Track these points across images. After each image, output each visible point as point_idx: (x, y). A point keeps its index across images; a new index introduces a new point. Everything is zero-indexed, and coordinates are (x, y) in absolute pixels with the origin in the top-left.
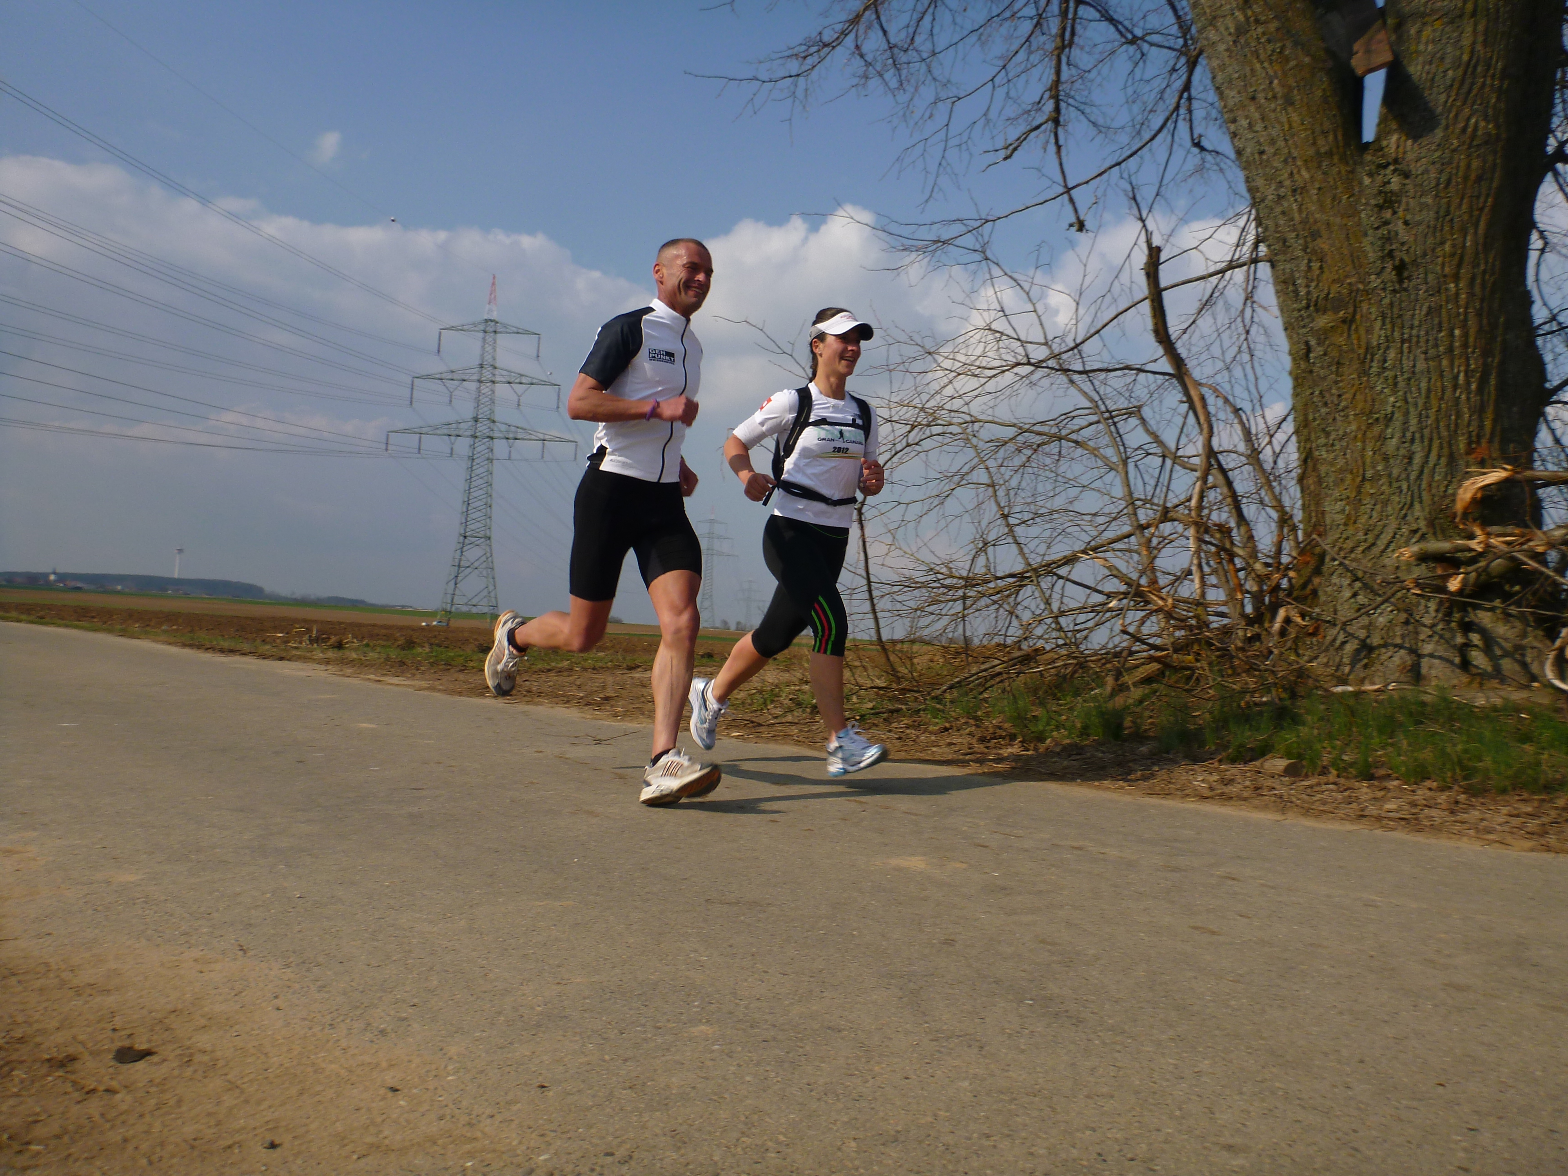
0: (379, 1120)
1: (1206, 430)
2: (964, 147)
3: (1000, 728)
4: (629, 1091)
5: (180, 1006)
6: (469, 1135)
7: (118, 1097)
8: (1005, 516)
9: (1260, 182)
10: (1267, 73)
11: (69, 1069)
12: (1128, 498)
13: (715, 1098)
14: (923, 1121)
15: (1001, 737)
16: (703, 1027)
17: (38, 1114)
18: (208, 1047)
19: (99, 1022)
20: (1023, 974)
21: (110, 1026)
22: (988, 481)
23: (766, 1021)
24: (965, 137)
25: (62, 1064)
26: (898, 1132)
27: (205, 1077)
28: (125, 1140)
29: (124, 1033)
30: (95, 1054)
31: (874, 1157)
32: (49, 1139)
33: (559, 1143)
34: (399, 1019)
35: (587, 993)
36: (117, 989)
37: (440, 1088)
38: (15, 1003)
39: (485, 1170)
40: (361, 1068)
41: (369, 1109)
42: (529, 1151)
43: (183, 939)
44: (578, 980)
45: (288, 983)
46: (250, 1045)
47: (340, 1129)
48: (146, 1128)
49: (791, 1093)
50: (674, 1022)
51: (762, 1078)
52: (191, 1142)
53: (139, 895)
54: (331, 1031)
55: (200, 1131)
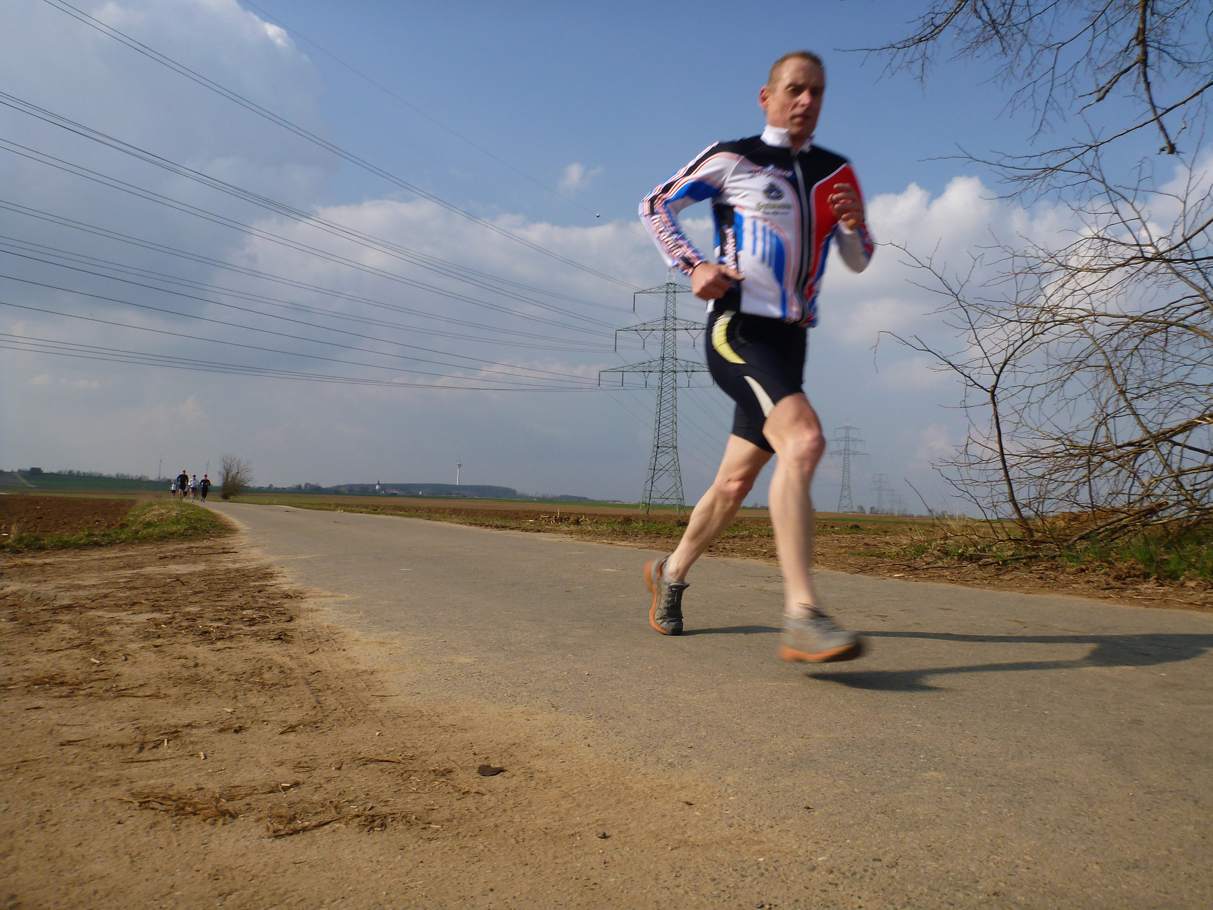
0: (682, 824)
2: (1069, 84)
3: (1134, 569)
4: (882, 815)
5: (518, 741)
6: (756, 839)
7: (486, 797)
8: (1123, 392)
11: (448, 777)
13: (959, 824)
14: (1159, 854)
15: (1135, 576)
16: (933, 773)
17: (433, 805)
18: (543, 768)
19: (463, 749)
21: (471, 752)
23: (987, 772)
24: (1070, 75)
25: (443, 774)
26: (1137, 860)
27: (545, 788)
28: (496, 826)
29: (481, 756)
30: (464, 769)
31: (1119, 878)
32: (443, 821)
33: (832, 849)
34: (682, 756)
35: (828, 745)
36: (471, 728)
37: (725, 805)
38: (404, 735)
39: (776, 864)
40: (660, 788)
41: (672, 816)
42: (809, 853)
43: (511, 699)
44: (818, 736)
45: (592, 729)
46: (573, 769)
47: (653, 828)
48: (510, 819)
49: (1027, 826)
50: (907, 769)
51: (996, 812)
52: (544, 830)
53: (474, 671)
54: (632, 762)
55: (549, 823)
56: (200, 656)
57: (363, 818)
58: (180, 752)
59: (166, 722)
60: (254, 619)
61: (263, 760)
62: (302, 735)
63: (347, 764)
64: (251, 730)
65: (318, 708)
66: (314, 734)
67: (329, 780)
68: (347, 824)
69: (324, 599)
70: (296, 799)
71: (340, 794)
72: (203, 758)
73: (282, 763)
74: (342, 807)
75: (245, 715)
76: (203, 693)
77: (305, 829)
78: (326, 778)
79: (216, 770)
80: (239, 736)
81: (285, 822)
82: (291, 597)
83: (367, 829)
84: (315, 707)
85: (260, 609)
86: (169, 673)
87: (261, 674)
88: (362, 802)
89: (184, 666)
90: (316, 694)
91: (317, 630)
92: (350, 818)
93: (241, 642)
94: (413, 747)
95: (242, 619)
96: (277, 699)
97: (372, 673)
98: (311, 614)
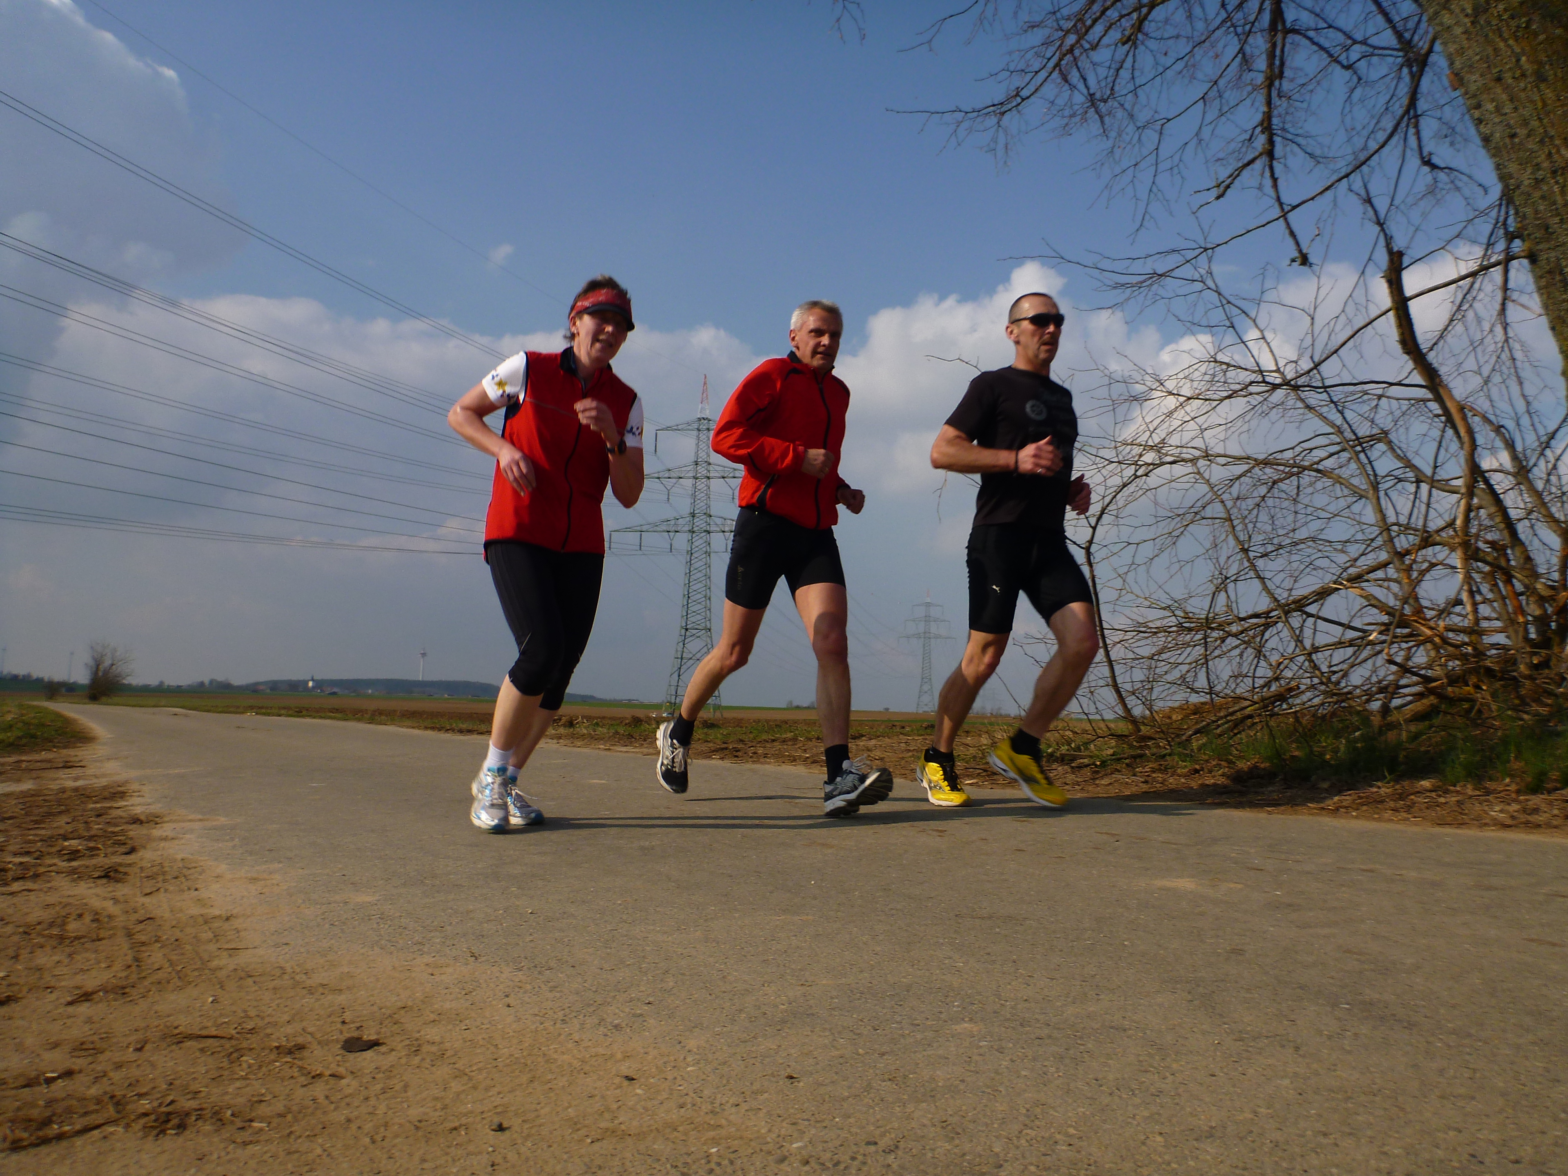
0: (615, 1106)
1: (1467, 446)
2: (1176, 170)
4: (889, 1083)
5: (410, 1004)
6: (712, 1122)
7: (344, 1082)
8: (1245, 551)
9: (1513, 168)
10: (1513, 51)
11: (298, 1056)
12: (1381, 524)
13: (989, 1090)
14: (1241, 1118)
16: (966, 1025)
17: (262, 1095)
18: (437, 1039)
19: (330, 1016)
20: (1331, 981)
21: (340, 1020)
22: (1224, 515)
23: (1038, 1020)
24: (1176, 159)
25: (290, 1052)
26: (1212, 1127)
27: (433, 1066)
28: (349, 1120)
29: (352, 1026)
30: (323, 1043)
31: (1187, 1152)
32: (272, 1117)
33: (813, 1131)
34: (634, 1015)
35: (834, 993)
36: (348, 988)
37: (679, 1078)
38: (249, 1000)
39: (732, 1156)
40: (594, 1059)
41: (603, 1097)
42: (781, 1139)
43: (416, 948)
44: (823, 982)
45: (519, 984)
46: (480, 1038)
47: (573, 1114)
48: (370, 1110)
49: (1077, 1088)
50: (933, 1020)
51: (1041, 1072)
52: (416, 1123)
53: (374, 913)
54: (563, 1026)
55: (425, 1114)
57: (153, 1117)
60: (78, 851)
61: (29, 1041)
62: (100, 1005)
63: (154, 1043)
64: (24, 1001)
65: (134, 968)
66: (117, 1003)
67: (119, 1066)
68: (127, 1126)
69: (188, 824)
70: (61, 1094)
71: (130, 1085)
73: (56, 1045)
74: (127, 1103)
75: (22, 981)
78: (115, 1063)
81: (33, 1128)
82: (142, 822)
83: (155, 1132)
84: (129, 967)
85: (91, 838)
87: (64, 924)
88: (159, 1095)
90: (137, 949)
91: (166, 864)
92: (133, 1117)
93: (49, 882)
94: (258, 1016)
95: (61, 851)
96: (78, 957)
97: (228, 919)
98: (162, 844)
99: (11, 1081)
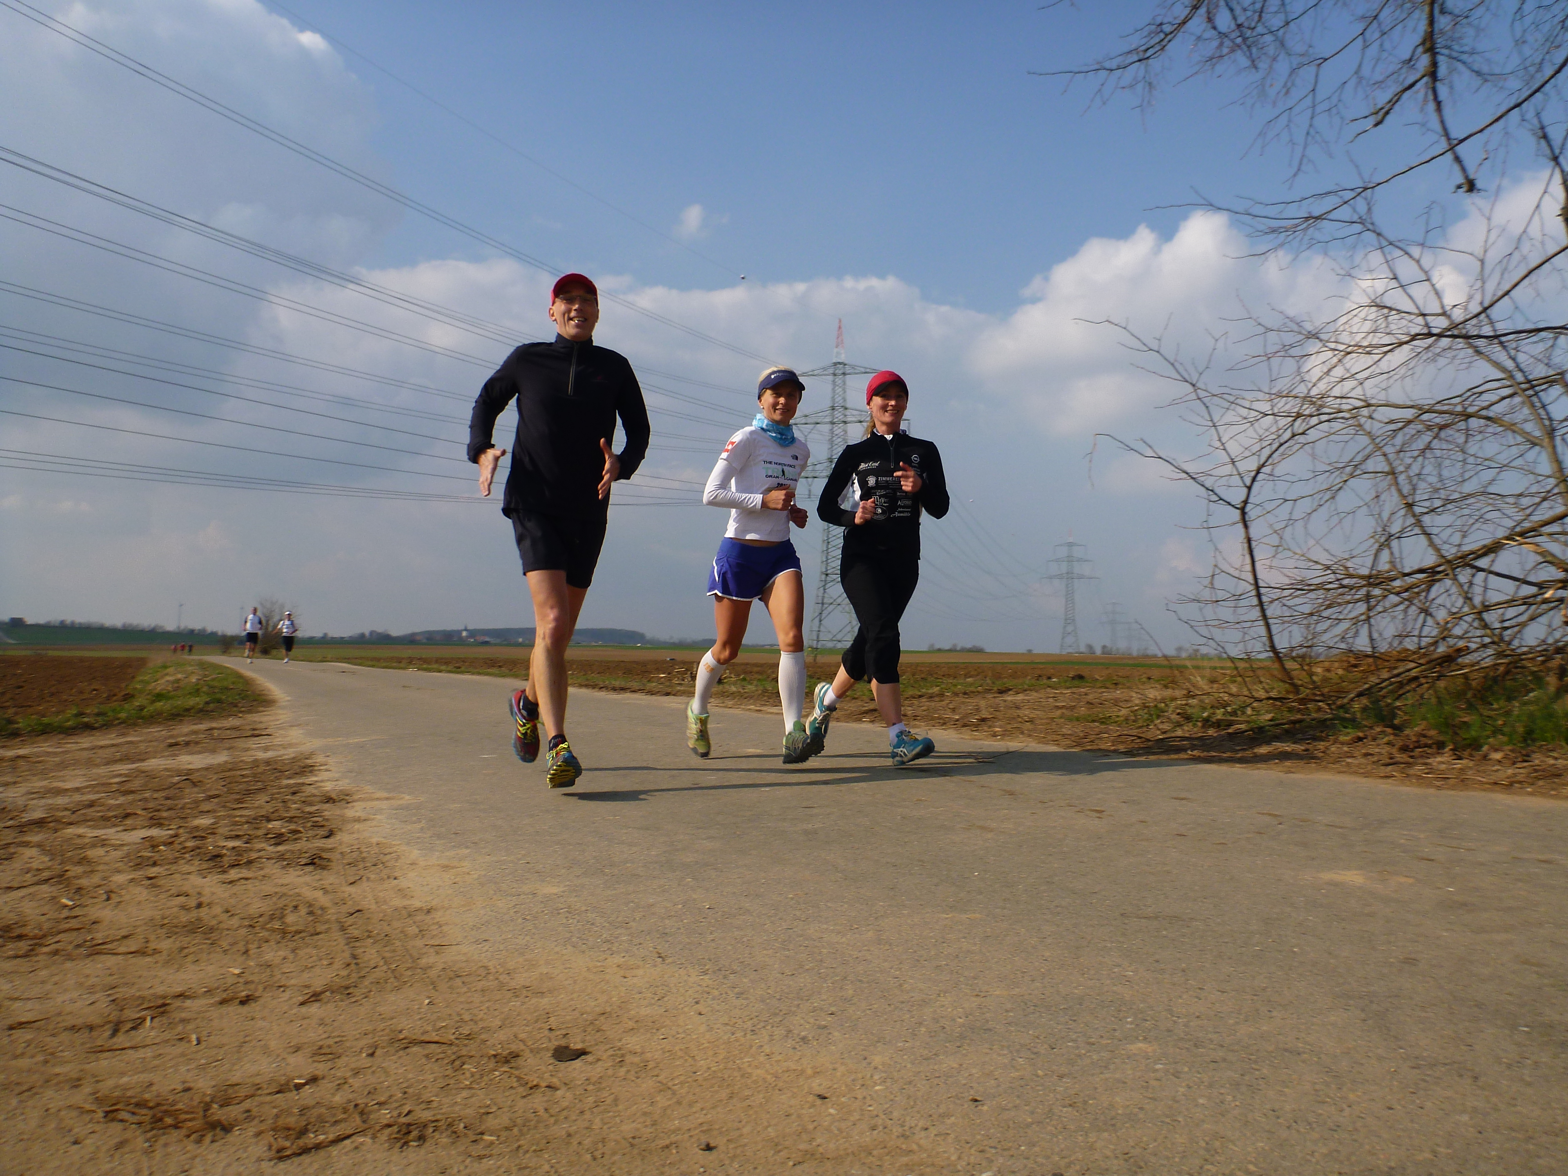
0: (811, 1127)
2: (1334, 111)
3: (1425, 736)
4: (1070, 1109)
5: (608, 1009)
6: (904, 1147)
7: (559, 1093)
8: (1410, 506)
11: (513, 1065)
12: (1558, 475)
13: (1168, 1120)
14: (1421, 1158)
15: (1426, 746)
16: (1140, 1045)
17: (488, 1106)
18: (638, 1048)
19: (536, 1022)
20: (1509, 998)
21: (547, 1026)
22: (1387, 469)
23: (1211, 1040)
24: (1334, 99)
25: (507, 1061)
26: (1392, 1168)
27: (638, 1078)
28: (569, 1135)
29: (559, 1033)
30: (535, 1051)
32: (501, 1130)
33: (1001, 1160)
34: (819, 1027)
35: (1009, 1006)
36: (550, 991)
37: (869, 1098)
38: (462, 1003)
40: (787, 1074)
41: (799, 1116)
42: (970, 1167)
43: (606, 946)
44: (997, 993)
45: (706, 989)
46: (677, 1048)
47: (773, 1134)
48: (586, 1124)
49: (1255, 1120)
50: (1108, 1039)
51: (1217, 1101)
52: (631, 1140)
53: (562, 906)
54: (754, 1037)
55: (638, 1130)
56: (207, 891)
57: (395, 1128)
58: (167, 1035)
59: (151, 991)
60: (282, 834)
61: (273, 1044)
62: (329, 1005)
63: (383, 1048)
64: (261, 1001)
65: (353, 966)
66: (344, 1004)
67: (356, 1073)
68: (374, 1137)
69: (377, 803)
70: (311, 1102)
71: (369, 1093)
72: (195, 1043)
73: (297, 1049)
74: (371, 1112)
75: (255, 978)
76: (204, 946)
77: (318, 1147)
78: (352, 1070)
79: (211, 1060)
80: (244, 1010)
81: (293, 1137)
82: (334, 801)
83: (399, 1144)
84: (348, 965)
85: (291, 819)
86: (163, 918)
87: (282, 917)
88: (397, 1105)
89: (183, 907)
91: (363, 849)
92: (378, 1128)
93: (262, 869)
94: (472, 1020)
95: (267, 834)
96: (301, 953)
97: (429, 912)
98: (357, 826)
99: (265, 1086)
